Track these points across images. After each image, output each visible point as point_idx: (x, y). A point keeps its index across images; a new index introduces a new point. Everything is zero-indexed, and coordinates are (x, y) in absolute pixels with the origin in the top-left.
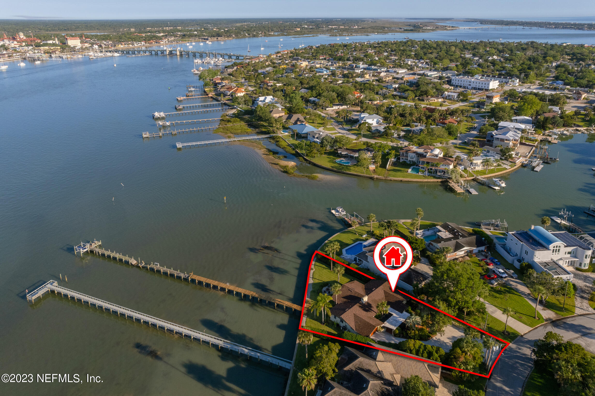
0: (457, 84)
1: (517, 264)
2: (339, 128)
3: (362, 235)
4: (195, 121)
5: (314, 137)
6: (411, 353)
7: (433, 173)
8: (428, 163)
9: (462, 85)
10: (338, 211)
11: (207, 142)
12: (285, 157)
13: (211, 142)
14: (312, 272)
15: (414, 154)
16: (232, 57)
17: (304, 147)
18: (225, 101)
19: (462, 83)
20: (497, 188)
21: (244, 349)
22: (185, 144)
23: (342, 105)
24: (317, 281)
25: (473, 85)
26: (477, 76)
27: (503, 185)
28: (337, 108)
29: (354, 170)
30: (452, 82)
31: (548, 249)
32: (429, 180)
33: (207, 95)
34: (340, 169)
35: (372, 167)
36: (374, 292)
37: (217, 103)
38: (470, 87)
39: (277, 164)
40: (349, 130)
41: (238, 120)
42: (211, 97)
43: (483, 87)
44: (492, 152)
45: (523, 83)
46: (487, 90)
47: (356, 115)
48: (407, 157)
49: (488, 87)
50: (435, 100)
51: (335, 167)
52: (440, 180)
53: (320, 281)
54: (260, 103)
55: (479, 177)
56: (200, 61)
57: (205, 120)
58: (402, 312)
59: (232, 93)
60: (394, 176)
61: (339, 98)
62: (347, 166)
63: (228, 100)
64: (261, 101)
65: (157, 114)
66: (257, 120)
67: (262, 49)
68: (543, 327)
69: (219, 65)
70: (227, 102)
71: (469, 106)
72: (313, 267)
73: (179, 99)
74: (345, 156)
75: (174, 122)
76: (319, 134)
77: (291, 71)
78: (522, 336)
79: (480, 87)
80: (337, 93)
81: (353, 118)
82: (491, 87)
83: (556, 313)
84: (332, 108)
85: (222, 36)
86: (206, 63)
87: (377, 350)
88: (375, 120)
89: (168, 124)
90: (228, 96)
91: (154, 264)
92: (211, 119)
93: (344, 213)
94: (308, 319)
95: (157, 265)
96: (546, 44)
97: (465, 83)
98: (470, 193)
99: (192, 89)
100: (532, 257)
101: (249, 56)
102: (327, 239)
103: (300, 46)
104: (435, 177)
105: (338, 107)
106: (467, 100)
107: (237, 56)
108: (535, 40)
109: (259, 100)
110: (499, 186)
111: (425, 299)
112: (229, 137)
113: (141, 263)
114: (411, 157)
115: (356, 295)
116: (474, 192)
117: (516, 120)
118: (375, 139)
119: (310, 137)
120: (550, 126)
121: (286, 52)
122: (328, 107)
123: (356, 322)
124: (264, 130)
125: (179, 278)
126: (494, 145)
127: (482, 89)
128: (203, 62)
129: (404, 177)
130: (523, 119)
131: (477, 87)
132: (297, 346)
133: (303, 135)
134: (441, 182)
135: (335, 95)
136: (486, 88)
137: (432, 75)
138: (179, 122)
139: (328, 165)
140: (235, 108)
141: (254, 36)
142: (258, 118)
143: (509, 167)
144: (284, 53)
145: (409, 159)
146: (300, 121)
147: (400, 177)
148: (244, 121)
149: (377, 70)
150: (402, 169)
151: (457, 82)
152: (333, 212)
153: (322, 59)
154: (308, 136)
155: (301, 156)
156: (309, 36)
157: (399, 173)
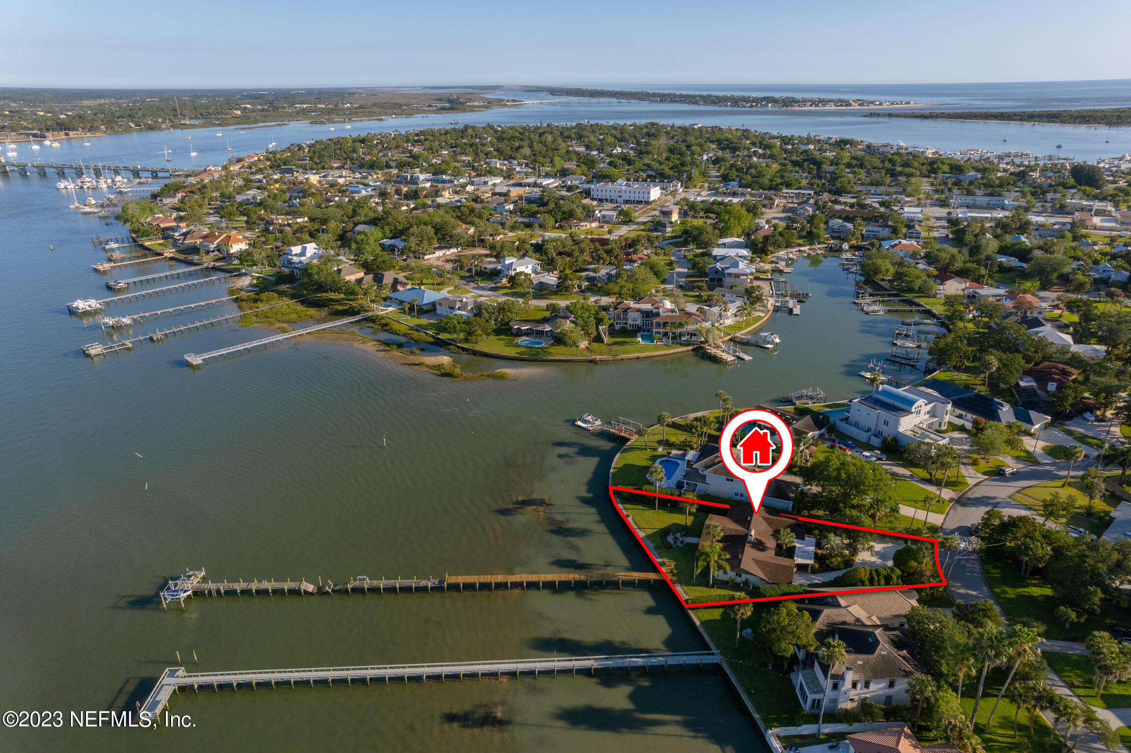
0: (600, 197)
1: (876, 442)
2: (474, 288)
3: (655, 450)
4: (182, 308)
5: (452, 308)
6: (863, 585)
7: (676, 339)
8: (665, 324)
9: (608, 197)
10: (585, 422)
11: (248, 345)
12: (422, 350)
13: (255, 343)
14: (630, 519)
15: (638, 313)
16: (141, 174)
17: (458, 327)
18: (212, 263)
19: (608, 194)
20: (770, 346)
21: (634, 659)
22: (206, 356)
23: (449, 248)
24: (650, 532)
25: (626, 197)
26: (620, 181)
27: (777, 340)
28: (441, 254)
29: (559, 353)
30: (592, 193)
31: (910, 412)
32: (677, 350)
33: (162, 254)
34: (534, 355)
35: (583, 344)
36: (753, 522)
37: (192, 268)
38: (620, 200)
39: (419, 364)
40: (492, 289)
41: (276, 295)
42: (171, 259)
43: (641, 199)
44: (730, 295)
45: (686, 188)
46: (648, 203)
47: (490, 263)
48: (626, 319)
49: (649, 198)
50: (588, 226)
51: (525, 353)
52: (690, 348)
53: (654, 531)
54: (295, 258)
55: (738, 334)
56: (72, 186)
57: (203, 304)
58: (804, 539)
59: (218, 245)
60: (624, 353)
61: (439, 235)
62: (541, 348)
63: (217, 260)
64: (296, 255)
65: (81, 305)
66: (315, 290)
67: (194, 154)
68: (952, 511)
69: (126, 193)
70: (217, 264)
71: (642, 230)
72: (625, 512)
73: (101, 268)
74: (528, 333)
75: (135, 317)
76: (461, 301)
77: (301, 194)
78: (941, 527)
79: (637, 199)
80: (434, 227)
81: (485, 268)
82: (652, 199)
83: (953, 490)
84: (434, 256)
85: (78, 130)
86: (88, 188)
87: (833, 596)
88: (530, 267)
89: (127, 321)
90: (213, 251)
91: (355, 580)
92: (213, 302)
93: (598, 422)
94: (685, 588)
95: (364, 579)
96: (672, 127)
97: (613, 193)
98: (743, 359)
99: (113, 245)
100: (897, 428)
101: (181, 170)
102: (610, 468)
103: (270, 146)
104: (682, 345)
105: (444, 252)
106: (630, 221)
107: (153, 172)
108: (655, 121)
109: (293, 253)
110: (772, 343)
111: (807, 514)
112: (284, 331)
113: (325, 583)
114: (634, 319)
115: (733, 533)
116: (747, 358)
117: (724, 244)
118: (546, 298)
119: (441, 310)
120: (771, 248)
121: (256, 158)
122: (425, 254)
123: (763, 570)
124: (340, 308)
125: (424, 589)
126: (725, 284)
127: (639, 202)
128: (82, 188)
129: (640, 352)
130: (733, 242)
131: (632, 199)
132: (701, 629)
133: (425, 308)
134: (693, 350)
135: (430, 229)
136: (646, 199)
137: (549, 184)
138: (147, 314)
139: (511, 352)
140: (245, 274)
141: (151, 128)
142: (315, 287)
143: (762, 315)
144: (252, 160)
145: (630, 322)
146: (401, 283)
147: (633, 352)
148: (286, 296)
149: (453, 182)
150: (628, 340)
151: (600, 193)
152: (579, 423)
153: (337, 168)
154: (438, 307)
155: (451, 344)
156: (272, 126)
157: (628, 347)
